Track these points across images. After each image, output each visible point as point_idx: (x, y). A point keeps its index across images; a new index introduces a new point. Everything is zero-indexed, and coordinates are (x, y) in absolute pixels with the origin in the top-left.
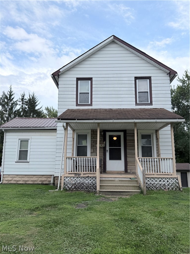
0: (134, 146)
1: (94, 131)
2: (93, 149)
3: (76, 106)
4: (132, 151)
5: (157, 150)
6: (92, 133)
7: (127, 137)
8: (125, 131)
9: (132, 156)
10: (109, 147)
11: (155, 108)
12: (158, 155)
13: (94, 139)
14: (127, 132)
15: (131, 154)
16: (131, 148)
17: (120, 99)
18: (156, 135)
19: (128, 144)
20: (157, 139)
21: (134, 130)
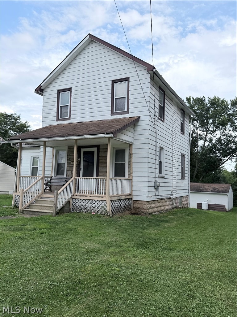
0: (106, 163)
1: (71, 147)
2: (69, 167)
3: (57, 121)
4: (104, 170)
5: (129, 167)
6: (69, 150)
7: (100, 153)
8: (98, 146)
9: (104, 175)
10: (83, 164)
11: (131, 117)
12: (129, 174)
13: (70, 157)
14: (100, 148)
15: (103, 172)
16: (103, 165)
17: (96, 110)
18: (129, 149)
19: (100, 161)
20: (130, 155)
21: (107, 145)
